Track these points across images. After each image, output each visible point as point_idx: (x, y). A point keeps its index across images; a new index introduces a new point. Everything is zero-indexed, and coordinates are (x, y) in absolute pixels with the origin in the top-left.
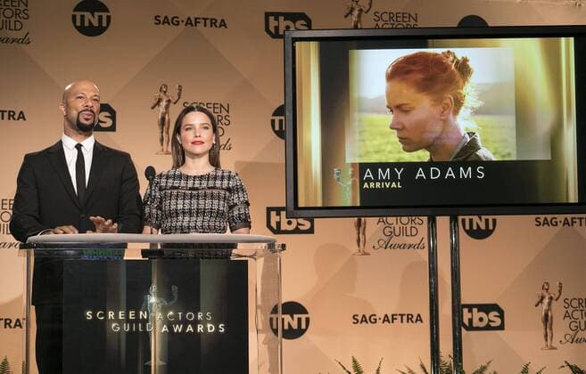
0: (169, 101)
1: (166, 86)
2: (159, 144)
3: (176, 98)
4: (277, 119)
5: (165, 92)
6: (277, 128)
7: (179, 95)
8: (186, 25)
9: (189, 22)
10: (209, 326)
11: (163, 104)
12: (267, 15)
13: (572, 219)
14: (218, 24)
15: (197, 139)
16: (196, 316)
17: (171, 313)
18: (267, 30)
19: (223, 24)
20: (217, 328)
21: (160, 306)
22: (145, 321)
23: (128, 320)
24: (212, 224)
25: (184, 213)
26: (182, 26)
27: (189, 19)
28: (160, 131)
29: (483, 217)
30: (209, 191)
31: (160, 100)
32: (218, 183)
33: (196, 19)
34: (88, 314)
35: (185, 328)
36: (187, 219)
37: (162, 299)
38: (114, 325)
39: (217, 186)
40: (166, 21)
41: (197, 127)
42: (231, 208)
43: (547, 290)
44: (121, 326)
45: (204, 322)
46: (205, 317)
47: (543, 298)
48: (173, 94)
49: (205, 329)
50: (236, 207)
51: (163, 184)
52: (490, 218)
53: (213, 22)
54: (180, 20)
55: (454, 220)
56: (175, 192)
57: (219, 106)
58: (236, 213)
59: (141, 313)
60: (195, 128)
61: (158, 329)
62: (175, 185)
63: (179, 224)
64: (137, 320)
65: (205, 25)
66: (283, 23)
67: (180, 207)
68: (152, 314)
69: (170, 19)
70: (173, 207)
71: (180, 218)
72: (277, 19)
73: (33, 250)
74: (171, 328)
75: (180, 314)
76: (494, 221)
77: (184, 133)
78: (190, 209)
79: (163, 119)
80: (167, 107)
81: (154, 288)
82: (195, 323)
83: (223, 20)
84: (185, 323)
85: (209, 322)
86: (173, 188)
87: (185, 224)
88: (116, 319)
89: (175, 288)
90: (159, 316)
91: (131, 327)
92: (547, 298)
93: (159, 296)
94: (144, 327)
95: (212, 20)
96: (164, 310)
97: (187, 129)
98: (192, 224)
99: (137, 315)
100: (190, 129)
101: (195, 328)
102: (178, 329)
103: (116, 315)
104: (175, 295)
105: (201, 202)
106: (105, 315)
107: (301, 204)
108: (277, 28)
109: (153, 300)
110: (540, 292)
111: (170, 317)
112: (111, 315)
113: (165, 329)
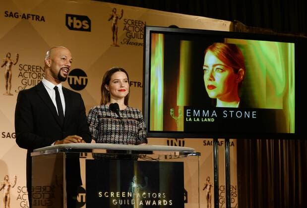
0: (11, 63)
1: (10, 54)
2: (5, 89)
3: (15, 62)
4: (71, 77)
5: (9, 58)
6: (71, 83)
7: (17, 60)
8: (22, 18)
9: (24, 17)
10: (164, 201)
11: (8, 64)
12: (67, 16)
13: (221, 142)
14: (40, 19)
15: (123, 89)
16: (158, 195)
17: (144, 193)
18: (67, 24)
19: (43, 19)
20: (168, 203)
21: (139, 188)
22: (131, 198)
23: (121, 198)
24: (131, 140)
25: (116, 133)
26: (20, 18)
27: (24, 14)
28: (5, 81)
29: (178, 140)
30: (129, 120)
31: (6, 62)
32: (133, 116)
33: (28, 15)
34: (99, 193)
35: (152, 203)
36: (117, 136)
37: (139, 185)
38: (114, 201)
39: (133, 117)
40: (11, 15)
41: (122, 81)
42: (139, 130)
43: (209, 181)
44: (118, 201)
45: (162, 199)
46: (162, 195)
47: (207, 185)
48: (13, 58)
49: (162, 203)
50: (141, 131)
51: (100, 114)
52: (182, 140)
53: (37, 18)
54: (19, 15)
55: (227, 141)
56: (110, 119)
57: (39, 68)
58: (140, 134)
59: (128, 193)
60: (120, 82)
61: (137, 203)
62: (108, 115)
63: (112, 139)
64: (126, 198)
65: (33, 19)
66: (76, 21)
67: (114, 129)
68: (134, 194)
69: (13, 15)
70: (109, 129)
71: (113, 136)
72: (72, 19)
73: (64, 153)
74: (144, 203)
75: (149, 194)
76: (183, 142)
77: (113, 84)
78: (120, 131)
79: (8, 73)
80: (10, 67)
81: (135, 178)
82: (157, 200)
83: (43, 17)
84: (152, 199)
85: (164, 199)
86: (107, 117)
87: (117, 140)
88: (115, 197)
89: (146, 178)
90: (138, 195)
91: (123, 202)
92: (209, 185)
93: (138, 183)
94: (130, 202)
95: (37, 16)
96: (141, 192)
97: (115, 82)
98: (121, 140)
99: (126, 194)
100: (117, 82)
101: (157, 203)
102: (148, 203)
103: (115, 195)
104: (147, 183)
105: (126, 126)
106: (109, 194)
107: (151, 130)
108: (72, 24)
109: (135, 185)
110: (206, 182)
111: (144, 196)
112: (112, 194)
113: (141, 203)
